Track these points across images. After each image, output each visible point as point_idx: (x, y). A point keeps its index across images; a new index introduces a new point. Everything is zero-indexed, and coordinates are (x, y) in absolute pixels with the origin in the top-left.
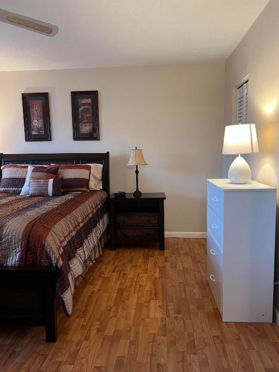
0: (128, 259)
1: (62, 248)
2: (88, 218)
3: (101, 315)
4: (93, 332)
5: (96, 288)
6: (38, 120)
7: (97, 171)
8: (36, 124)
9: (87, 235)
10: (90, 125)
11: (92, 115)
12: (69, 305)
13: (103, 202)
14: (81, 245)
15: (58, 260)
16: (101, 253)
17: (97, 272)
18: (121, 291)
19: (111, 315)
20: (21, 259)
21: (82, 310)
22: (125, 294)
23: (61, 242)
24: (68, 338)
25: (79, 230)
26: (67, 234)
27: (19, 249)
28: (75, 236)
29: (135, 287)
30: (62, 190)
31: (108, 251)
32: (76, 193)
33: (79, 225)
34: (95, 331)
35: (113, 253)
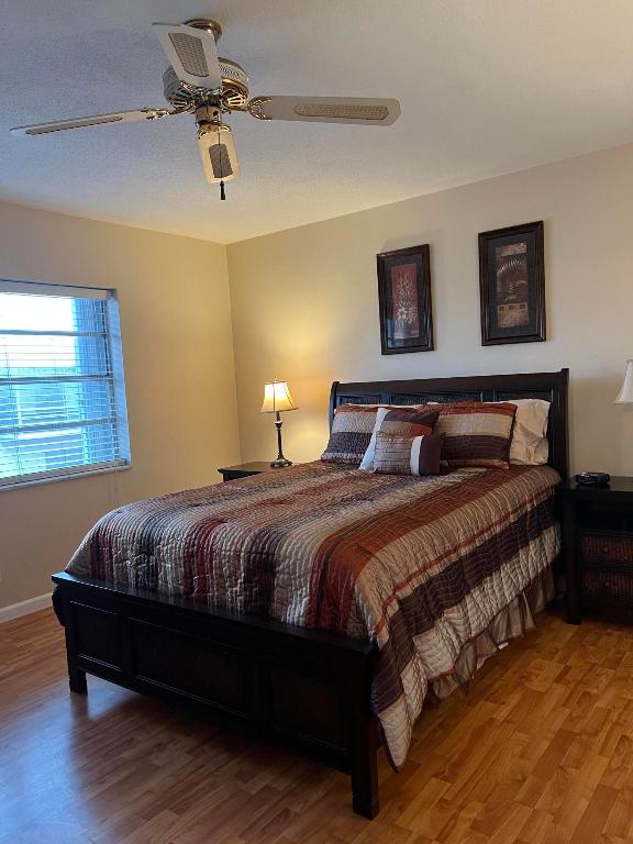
0: (610, 655)
1: (395, 602)
2: (486, 536)
3: (494, 789)
4: (463, 827)
5: (502, 713)
6: (407, 307)
7: (535, 416)
8: (404, 316)
9: (482, 577)
10: (522, 307)
11: (529, 281)
12: (398, 742)
13: (544, 497)
14: (458, 598)
15: (378, 629)
16: (530, 624)
17: (515, 672)
18: (563, 739)
19: (519, 797)
20: (308, 612)
21: (452, 761)
22: (574, 750)
23: (397, 588)
24: (401, 821)
25: (455, 563)
26: (416, 569)
27: (305, 590)
28: (440, 576)
29: (608, 738)
30: (446, 463)
31: (557, 624)
32: (473, 470)
33: (455, 550)
34: (468, 824)
35: (569, 632)
